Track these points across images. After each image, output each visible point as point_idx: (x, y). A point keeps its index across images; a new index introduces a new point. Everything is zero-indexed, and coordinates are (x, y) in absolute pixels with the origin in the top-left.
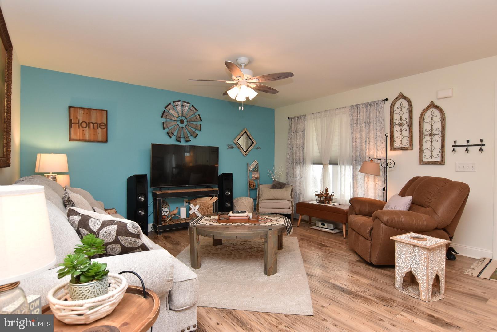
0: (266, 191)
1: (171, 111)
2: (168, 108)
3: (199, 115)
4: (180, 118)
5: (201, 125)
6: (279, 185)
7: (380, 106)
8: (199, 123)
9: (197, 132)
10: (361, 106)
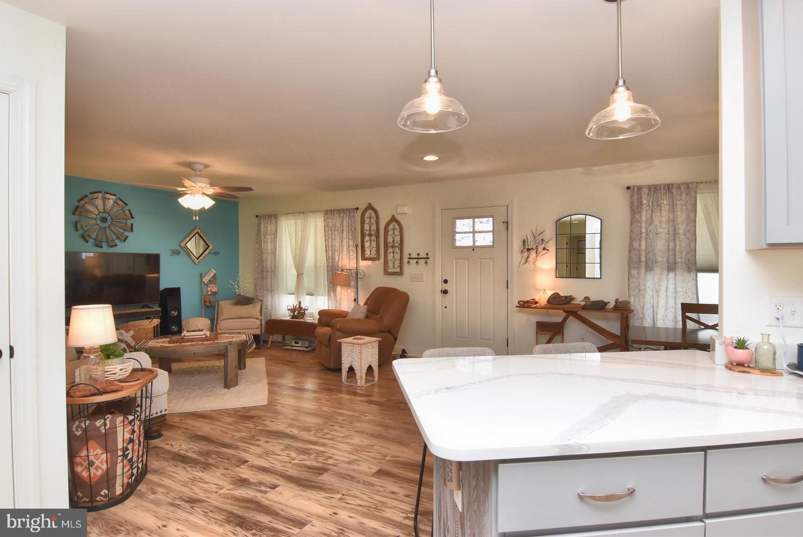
0: (227, 309)
1: (88, 207)
2: (82, 202)
3: (129, 210)
4: (101, 214)
5: (132, 224)
6: (244, 301)
7: (352, 214)
8: (130, 222)
9: (126, 233)
10: (335, 212)
